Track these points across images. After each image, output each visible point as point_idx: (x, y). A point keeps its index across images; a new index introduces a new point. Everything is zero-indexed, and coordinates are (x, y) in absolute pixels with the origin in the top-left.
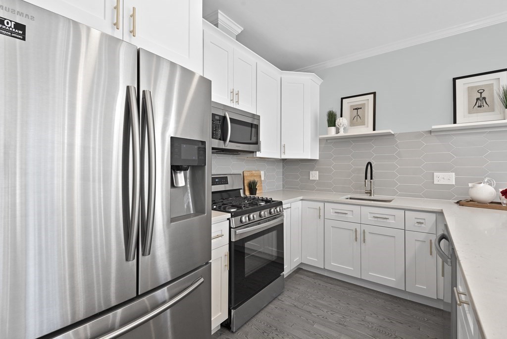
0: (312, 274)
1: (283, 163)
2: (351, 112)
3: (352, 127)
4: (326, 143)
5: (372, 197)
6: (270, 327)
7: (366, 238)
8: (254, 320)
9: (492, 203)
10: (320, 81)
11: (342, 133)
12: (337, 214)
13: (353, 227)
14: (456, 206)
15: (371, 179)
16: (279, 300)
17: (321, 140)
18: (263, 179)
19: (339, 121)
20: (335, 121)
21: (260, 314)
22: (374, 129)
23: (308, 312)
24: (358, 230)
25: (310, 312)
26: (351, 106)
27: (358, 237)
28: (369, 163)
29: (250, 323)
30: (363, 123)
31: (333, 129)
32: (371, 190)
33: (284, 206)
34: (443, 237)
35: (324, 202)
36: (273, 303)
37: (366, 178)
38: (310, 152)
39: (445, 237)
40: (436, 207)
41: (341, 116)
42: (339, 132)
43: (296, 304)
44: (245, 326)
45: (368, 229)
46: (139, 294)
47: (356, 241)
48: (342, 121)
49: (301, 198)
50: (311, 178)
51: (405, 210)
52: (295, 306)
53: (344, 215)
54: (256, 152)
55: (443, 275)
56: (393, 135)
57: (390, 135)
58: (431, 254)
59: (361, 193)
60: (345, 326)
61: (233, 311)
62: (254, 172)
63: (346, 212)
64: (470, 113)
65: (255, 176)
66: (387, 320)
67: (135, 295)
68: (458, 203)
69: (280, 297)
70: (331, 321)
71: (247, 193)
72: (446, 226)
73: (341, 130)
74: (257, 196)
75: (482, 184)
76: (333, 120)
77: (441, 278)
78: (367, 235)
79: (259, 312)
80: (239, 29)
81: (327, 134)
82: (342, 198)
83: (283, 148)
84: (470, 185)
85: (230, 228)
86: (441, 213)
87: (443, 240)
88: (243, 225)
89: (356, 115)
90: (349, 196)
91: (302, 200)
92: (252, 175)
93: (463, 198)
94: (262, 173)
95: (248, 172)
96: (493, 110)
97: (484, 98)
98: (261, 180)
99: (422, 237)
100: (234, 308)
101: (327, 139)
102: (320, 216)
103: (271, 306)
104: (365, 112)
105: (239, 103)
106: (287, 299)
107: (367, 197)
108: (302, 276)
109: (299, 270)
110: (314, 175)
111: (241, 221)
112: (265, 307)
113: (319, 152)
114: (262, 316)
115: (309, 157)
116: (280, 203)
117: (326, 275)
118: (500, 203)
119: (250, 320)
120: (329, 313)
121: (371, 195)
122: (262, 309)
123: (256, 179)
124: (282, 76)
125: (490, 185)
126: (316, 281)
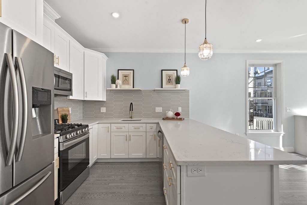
0: (104, 163)
1: (83, 102)
2: (123, 77)
3: (123, 85)
4: (109, 92)
5: (133, 119)
6: (85, 194)
7: (131, 139)
8: (74, 195)
9: (172, 118)
10: (106, 58)
11: (119, 88)
12: (117, 129)
13: (125, 134)
14: (162, 120)
15: (132, 111)
16: (87, 180)
17: (107, 91)
18: (70, 113)
19: (117, 81)
20: (115, 81)
21: (77, 190)
22: (133, 88)
23: (105, 180)
24: (128, 135)
25: (106, 180)
26: (123, 74)
27: (127, 138)
28: (131, 104)
29: (72, 197)
30: (128, 84)
31: (114, 85)
32: (132, 116)
33: (90, 127)
34: (159, 131)
35: (111, 123)
36: (84, 183)
37: (130, 111)
38: (101, 97)
39: (160, 131)
40: (156, 121)
41: (118, 79)
42: (117, 87)
43: (97, 179)
44: (69, 199)
45: (131, 134)
46: (14, 186)
47: (127, 140)
48: (119, 82)
49: (98, 122)
50: (101, 111)
51: (146, 123)
52: (97, 180)
53: (121, 129)
54: (69, 96)
55: (159, 146)
56: (141, 90)
57: (140, 90)
58: (155, 140)
59: (127, 118)
60: (124, 179)
61: (61, 193)
62: (64, 108)
63: (122, 127)
64: (166, 84)
65: (65, 111)
66: (140, 171)
67: (11, 187)
68: (163, 119)
69: (87, 179)
70: (116, 180)
71: (61, 122)
72: (160, 127)
73: (118, 86)
74: (68, 123)
75: (170, 112)
76: (114, 80)
77: (158, 148)
78: (131, 137)
79: (76, 190)
80: (58, 17)
81: (111, 88)
82: (120, 121)
83: (85, 94)
84: (167, 112)
85: (59, 143)
86: (158, 123)
87: (159, 133)
88: (67, 140)
89: (125, 79)
90: (122, 120)
91: (97, 124)
92: (64, 111)
93: (164, 117)
94: (70, 109)
95: (60, 108)
96: (173, 84)
97: (170, 79)
98: (69, 113)
99: (152, 134)
100: (62, 191)
101: (111, 90)
102: (108, 131)
103: (83, 185)
104: (129, 78)
105: (59, 64)
106: (92, 179)
107: (130, 119)
108: (98, 166)
109: (96, 163)
110: (103, 110)
111: (66, 138)
112: (79, 186)
113: (106, 97)
114: (78, 191)
115: (101, 100)
116: (87, 126)
117: (111, 161)
118: (174, 118)
119: (71, 195)
120: (116, 177)
121: (132, 119)
122: (78, 188)
123: (67, 113)
124: (85, 51)
125: (172, 111)
126: (106, 165)
